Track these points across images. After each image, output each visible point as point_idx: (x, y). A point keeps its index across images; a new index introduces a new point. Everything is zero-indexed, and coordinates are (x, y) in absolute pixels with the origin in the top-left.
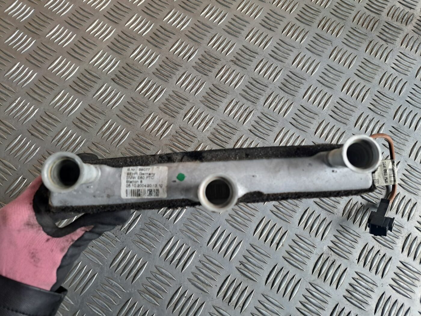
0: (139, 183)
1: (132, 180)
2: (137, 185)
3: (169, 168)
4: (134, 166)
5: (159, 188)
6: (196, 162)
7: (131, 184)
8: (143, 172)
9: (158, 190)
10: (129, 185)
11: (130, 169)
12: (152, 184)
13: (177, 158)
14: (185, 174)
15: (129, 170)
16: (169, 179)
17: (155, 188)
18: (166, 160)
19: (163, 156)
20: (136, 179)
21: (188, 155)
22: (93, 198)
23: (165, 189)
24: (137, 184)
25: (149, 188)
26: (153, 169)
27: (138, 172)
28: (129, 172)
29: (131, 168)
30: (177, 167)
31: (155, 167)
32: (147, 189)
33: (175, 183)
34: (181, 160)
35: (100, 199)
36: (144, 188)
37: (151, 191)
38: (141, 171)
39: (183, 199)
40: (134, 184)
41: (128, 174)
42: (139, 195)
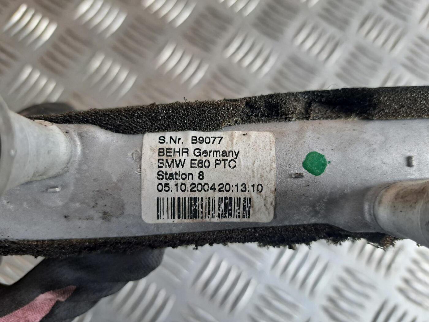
0: (196, 180)
1: (174, 170)
2: (189, 187)
3: (279, 137)
4: (177, 129)
5: (254, 195)
6: (350, 120)
7: (172, 183)
8: (204, 147)
9: (249, 200)
10: (167, 185)
11: (167, 139)
12: (233, 183)
13: (295, 109)
14: (328, 156)
15: (162, 140)
16: (281, 169)
17: (242, 196)
18: (263, 115)
19: (256, 102)
20: (187, 169)
21: (323, 100)
22: (63, 220)
23: (271, 199)
24: (188, 182)
25: (224, 194)
26: (232, 138)
27: (192, 147)
28: (165, 146)
29: (168, 135)
30: (300, 132)
31: (237, 133)
32: (217, 195)
33: (300, 182)
34: (306, 115)
35: (83, 224)
36: (210, 193)
37: (228, 203)
38: (198, 145)
39: (315, 225)
40: (180, 181)
41: (161, 152)
42: (195, 214)
